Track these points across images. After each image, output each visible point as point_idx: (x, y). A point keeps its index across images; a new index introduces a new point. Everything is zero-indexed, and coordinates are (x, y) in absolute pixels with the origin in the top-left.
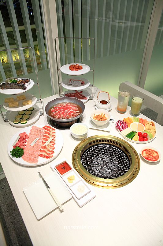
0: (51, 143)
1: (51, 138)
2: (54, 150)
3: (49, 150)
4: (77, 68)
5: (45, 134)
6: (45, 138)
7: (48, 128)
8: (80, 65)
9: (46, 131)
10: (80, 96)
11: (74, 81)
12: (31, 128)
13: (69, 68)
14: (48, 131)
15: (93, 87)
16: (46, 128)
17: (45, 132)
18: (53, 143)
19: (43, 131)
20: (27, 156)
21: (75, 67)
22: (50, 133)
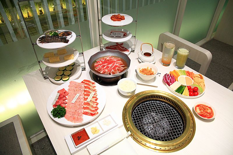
0: (93, 99)
1: (93, 93)
2: (98, 106)
3: (92, 106)
4: (120, 19)
5: (85, 89)
6: (85, 93)
7: (87, 83)
8: (122, 15)
9: (86, 85)
10: (122, 48)
11: (116, 32)
12: (69, 84)
13: (111, 18)
14: (88, 86)
15: (135, 38)
16: (85, 82)
17: (85, 87)
18: (96, 99)
19: (83, 86)
20: (70, 115)
21: (118, 18)
22: (90, 87)
